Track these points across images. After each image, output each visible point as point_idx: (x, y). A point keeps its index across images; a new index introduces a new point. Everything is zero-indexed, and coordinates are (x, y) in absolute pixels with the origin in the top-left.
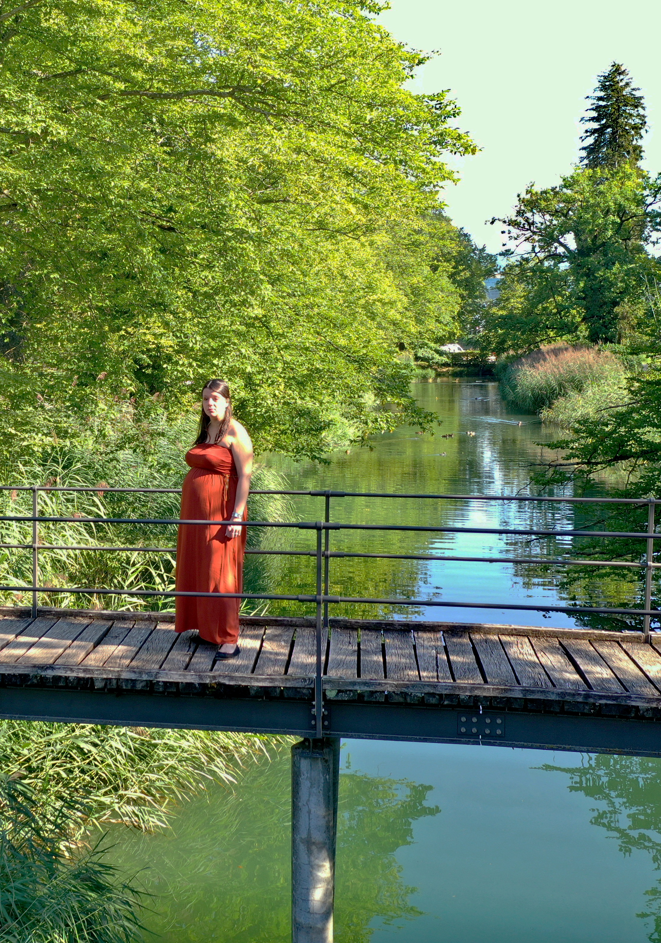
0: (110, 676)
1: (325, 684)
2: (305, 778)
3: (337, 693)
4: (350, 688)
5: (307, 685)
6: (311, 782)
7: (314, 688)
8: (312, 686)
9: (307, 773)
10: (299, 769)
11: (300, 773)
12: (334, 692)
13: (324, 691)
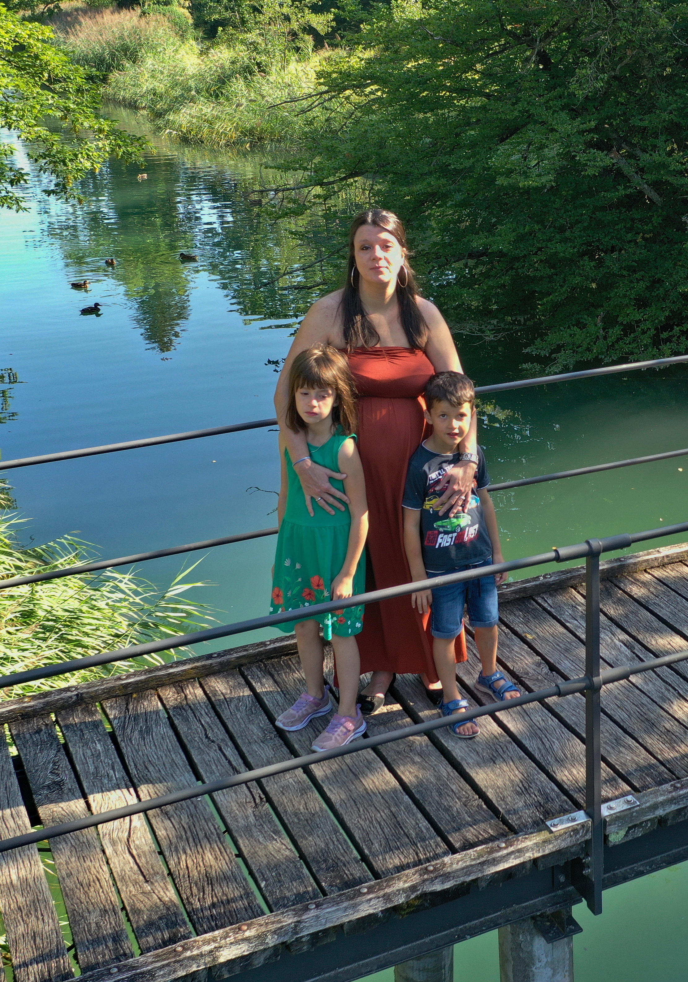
0: (194, 968)
1: (610, 825)
2: (543, 965)
3: (626, 833)
4: (649, 817)
5: (581, 838)
6: (553, 969)
7: (591, 839)
8: (588, 837)
9: (547, 956)
10: (530, 954)
11: (533, 959)
12: (622, 833)
13: (606, 837)
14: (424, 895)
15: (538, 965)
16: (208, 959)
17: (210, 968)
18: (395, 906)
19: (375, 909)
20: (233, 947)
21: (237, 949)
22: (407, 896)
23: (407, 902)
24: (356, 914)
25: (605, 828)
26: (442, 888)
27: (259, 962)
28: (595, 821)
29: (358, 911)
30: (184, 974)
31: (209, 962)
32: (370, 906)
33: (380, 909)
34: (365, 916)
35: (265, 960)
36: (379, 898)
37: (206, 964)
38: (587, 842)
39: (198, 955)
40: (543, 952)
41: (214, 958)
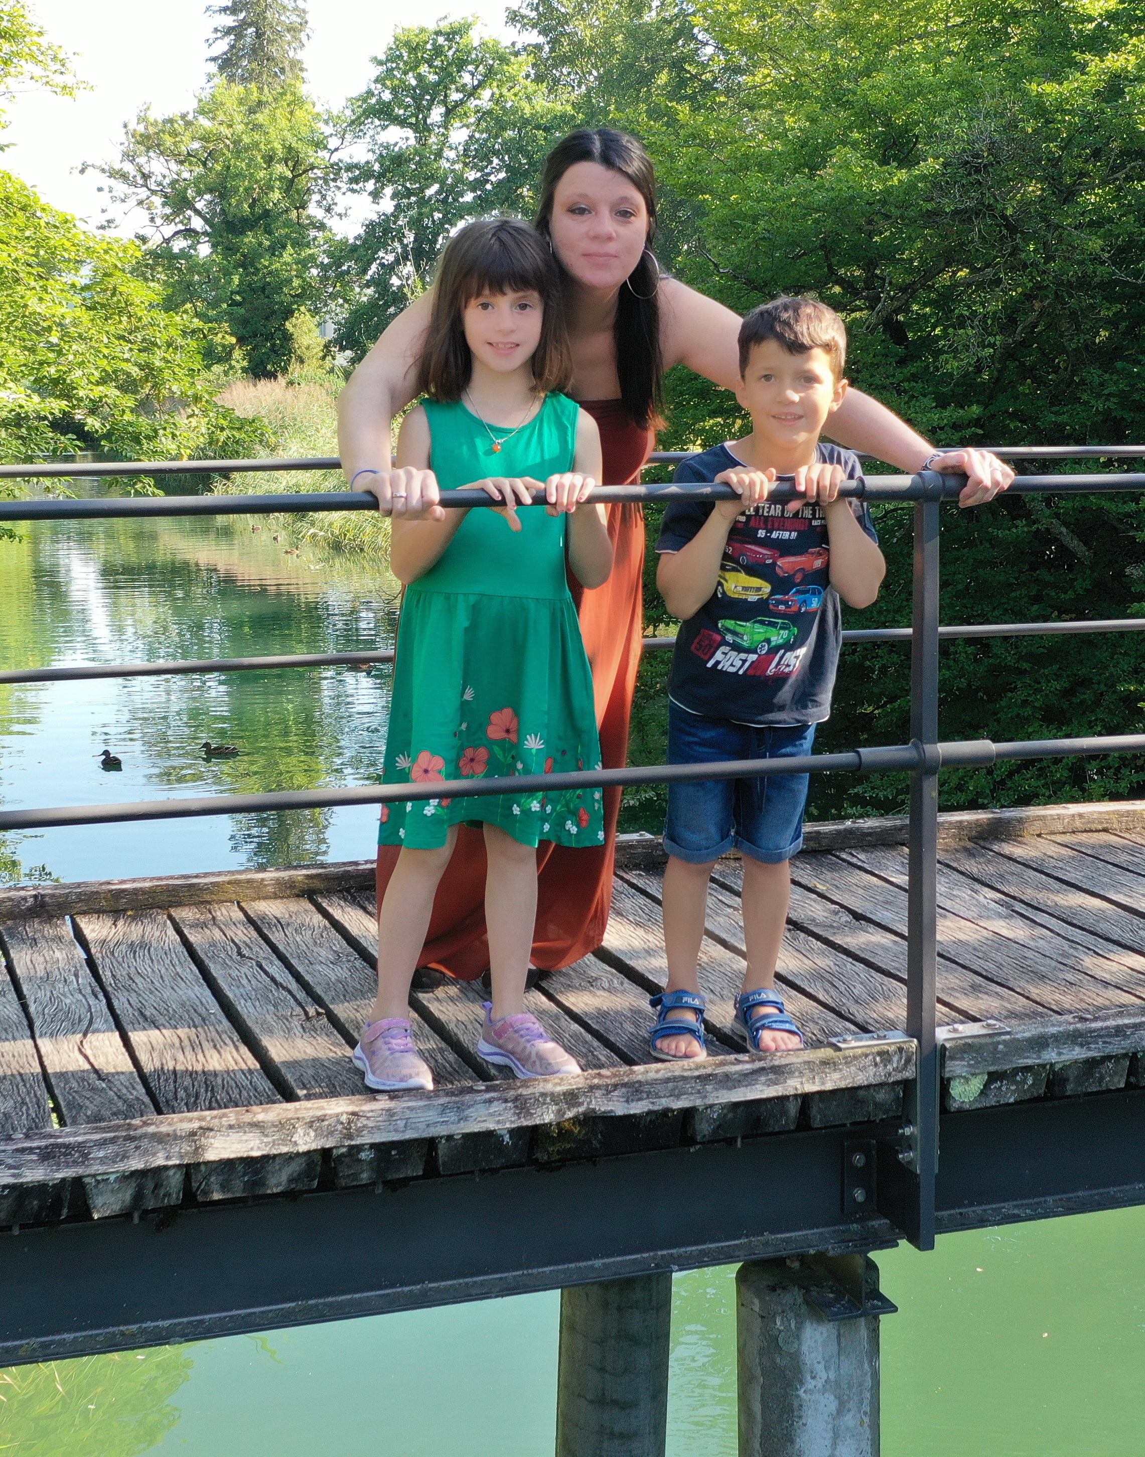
0: (160, 1161)
1: (952, 1058)
2: (820, 1385)
3: (985, 1086)
4: (1029, 1062)
5: (894, 1071)
6: (838, 1397)
7: (915, 1080)
8: (909, 1074)
9: (827, 1368)
10: (795, 1358)
11: (800, 1372)
12: (976, 1084)
13: (945, 1085)
14: (591, 1120)
15: (810, 1384)
16: (186, 1148)
17: (188, 1166)
18: (536, 1127)
19: (498, 1122)
20: (234, 1136)
21: (240, 1141)
22: (559, 1111)
23: (558, 1124)
24: (462, 1124)
25: (943, 1066)
26: (626, 1112)
27: (277, 1183)
28: (923, 1041)
29: (466, 1119)
30: (140, 1166)
31: (187, 1153)
32: (491, 1115)
33: (508, 1125)
34: (479, 1133)
35: (290, 1181)
36: (506, 1101)
37: (181, 1157)
38: (907, 1085)
39: (168, 1135)
40: (820, 1358)
41: (197, 1149)
